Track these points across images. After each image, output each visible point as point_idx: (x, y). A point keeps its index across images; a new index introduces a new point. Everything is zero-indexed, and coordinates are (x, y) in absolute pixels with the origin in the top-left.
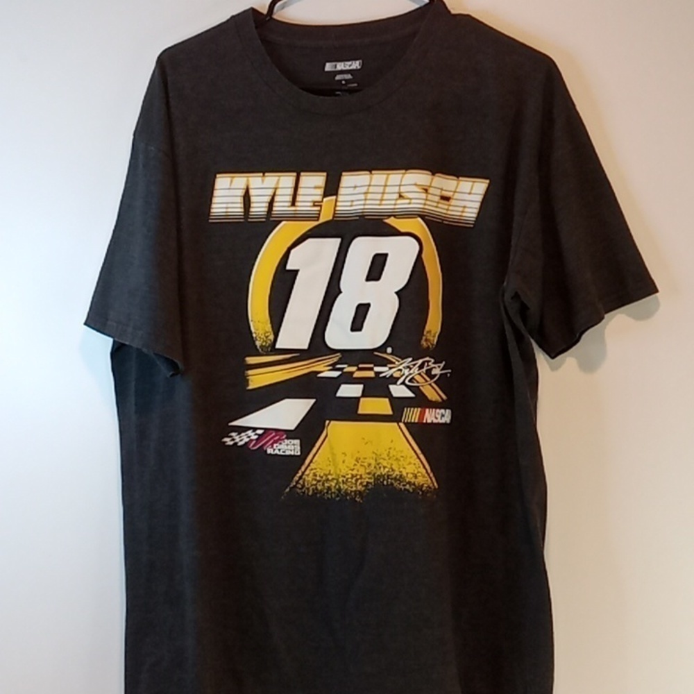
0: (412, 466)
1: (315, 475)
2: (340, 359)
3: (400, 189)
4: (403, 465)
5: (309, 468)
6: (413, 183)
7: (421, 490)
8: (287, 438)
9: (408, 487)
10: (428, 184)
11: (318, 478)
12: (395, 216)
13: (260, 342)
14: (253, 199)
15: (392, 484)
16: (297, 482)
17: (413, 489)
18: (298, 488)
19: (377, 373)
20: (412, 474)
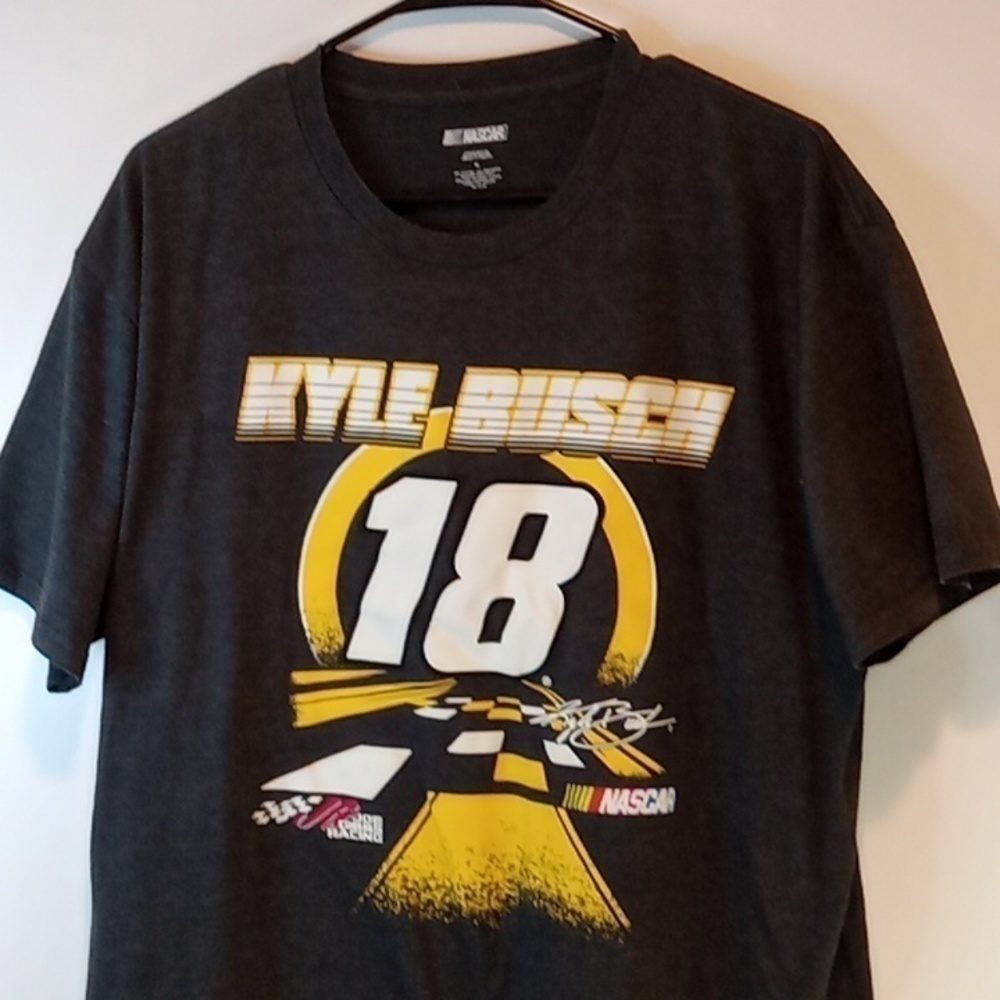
0: (579, 883)
1: (405, 879)
2: (454, 688)
3: (570, 404)
4: (563, 879)
5: (396, 867)
6: (592, 395)
7: (591, 927)
8: (363, 812)
9: (570, 917)
10: (620, 397)
11: (410, 885)
12: (560, 451)
13: (319, 648)
14: (312, 402)
15: (545, 908)
16: (377, 889)
17: (578, 923)
18: (377, 898)
19: (526, 718)
20: (578, 897)
